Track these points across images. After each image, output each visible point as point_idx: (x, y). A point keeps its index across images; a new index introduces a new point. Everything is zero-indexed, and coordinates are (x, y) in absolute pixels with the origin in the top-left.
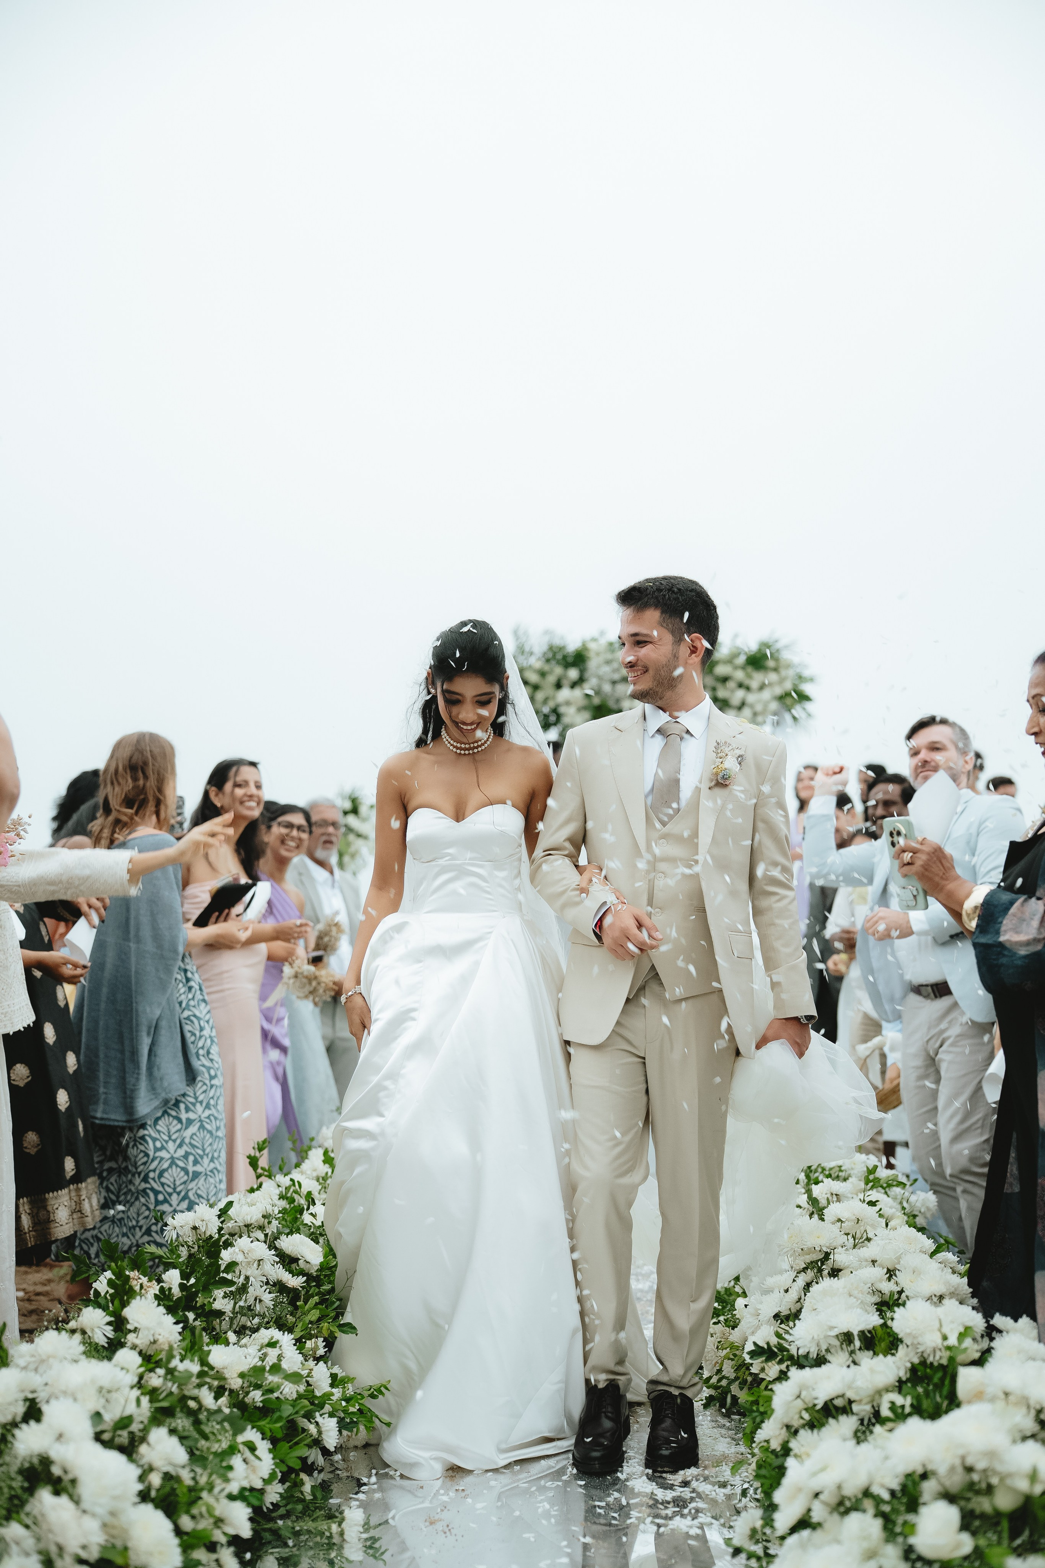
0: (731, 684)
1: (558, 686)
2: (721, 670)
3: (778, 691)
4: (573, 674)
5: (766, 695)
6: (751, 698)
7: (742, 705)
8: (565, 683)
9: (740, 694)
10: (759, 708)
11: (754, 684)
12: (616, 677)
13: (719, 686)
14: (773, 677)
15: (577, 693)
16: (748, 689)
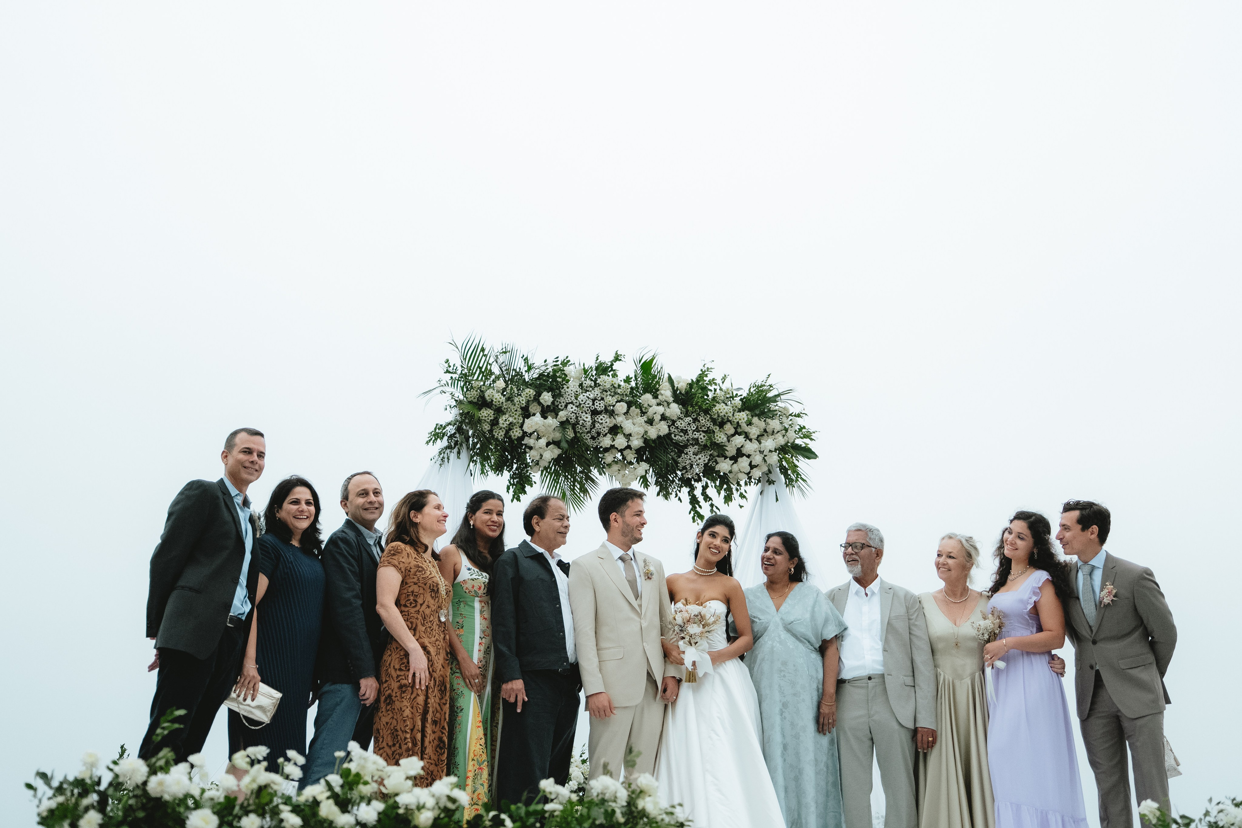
0: (729, 429)
1: (526, 413)
2: (722, 409)
3: (781, 441)
4: (547, 398)
5: (769, 443)
6: (750, 447)
7: (740, 453)
8: (534, 408)
9: (739, 440)
10: (757, 459)
11: (754, 431)
12: (600, 406)
13: (716, 429)
14: (774, 424)
15: (552, 422)
16: (747, 437)
